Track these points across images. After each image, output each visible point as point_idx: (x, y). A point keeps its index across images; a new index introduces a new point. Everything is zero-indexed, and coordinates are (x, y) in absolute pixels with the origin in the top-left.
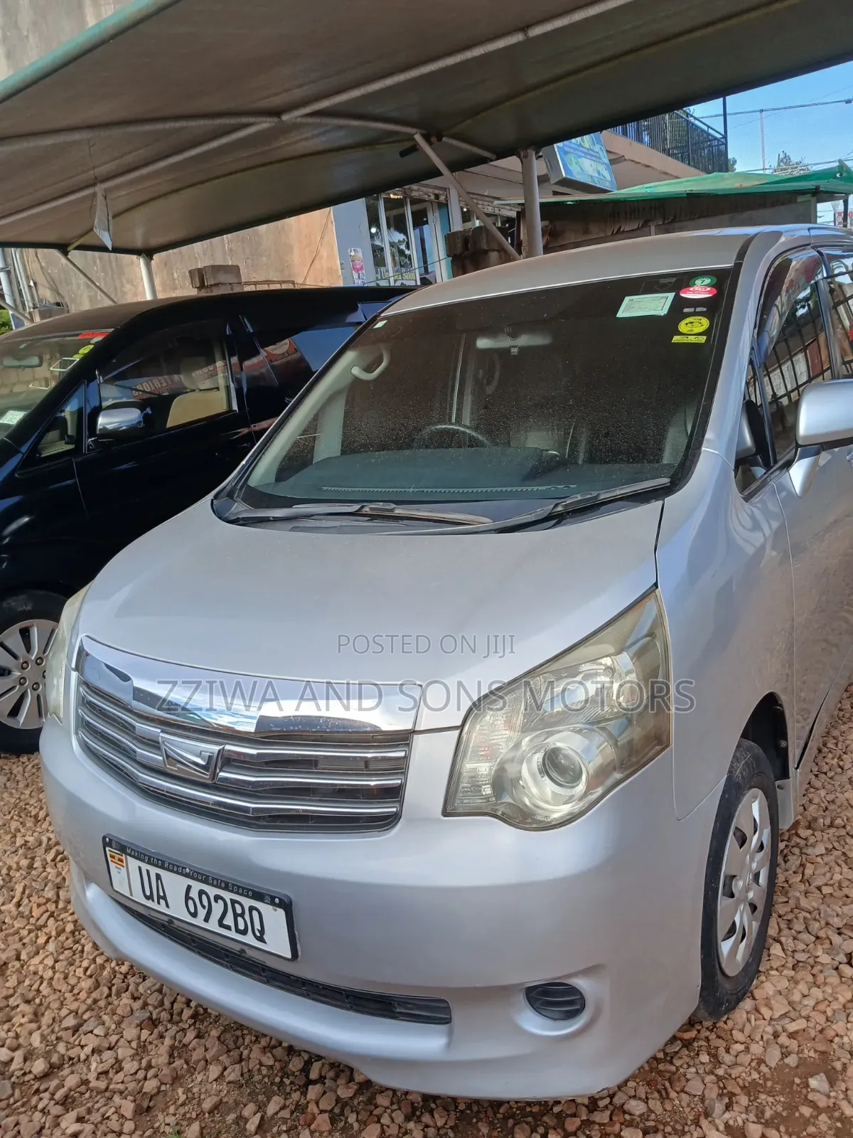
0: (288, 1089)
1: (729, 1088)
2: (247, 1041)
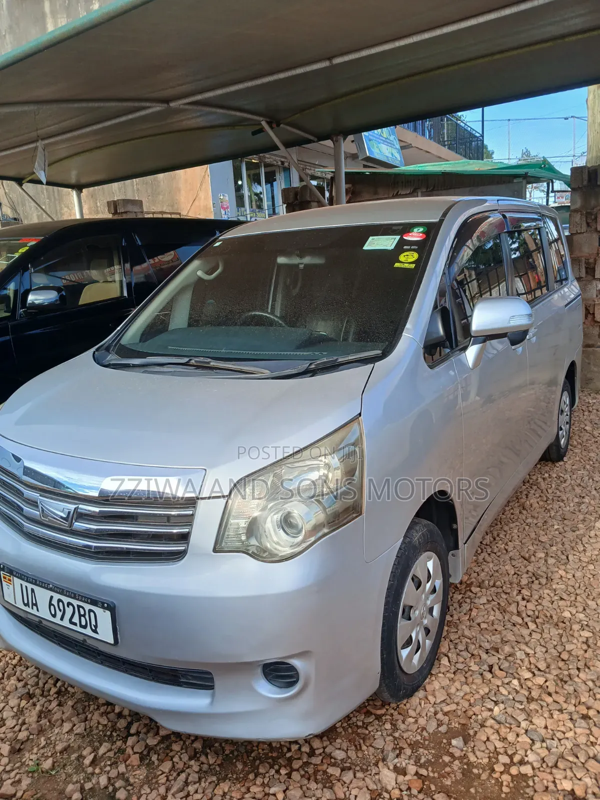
0: (115, 739)
1: (401, 745)
2: (91, 708)
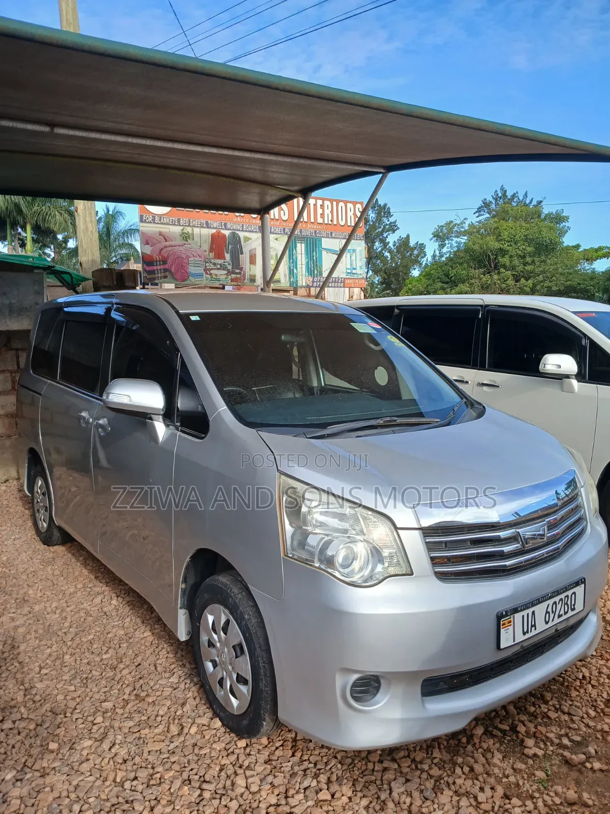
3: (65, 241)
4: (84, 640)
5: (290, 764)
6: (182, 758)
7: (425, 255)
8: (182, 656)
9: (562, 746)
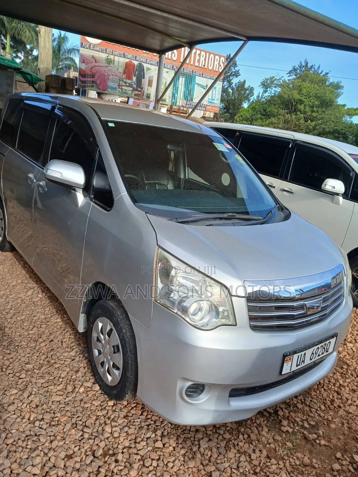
3: (32, 50)
4: (19, 319)
5: (139, 420)
6: (73, 409)
7: (253, 95)
8: (79, 338)
9: (303, 427)
